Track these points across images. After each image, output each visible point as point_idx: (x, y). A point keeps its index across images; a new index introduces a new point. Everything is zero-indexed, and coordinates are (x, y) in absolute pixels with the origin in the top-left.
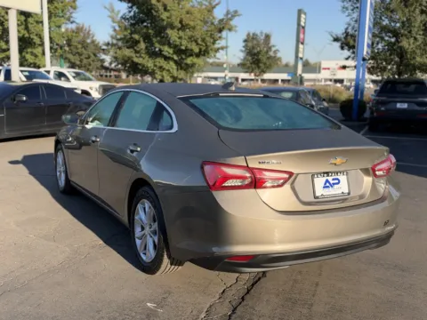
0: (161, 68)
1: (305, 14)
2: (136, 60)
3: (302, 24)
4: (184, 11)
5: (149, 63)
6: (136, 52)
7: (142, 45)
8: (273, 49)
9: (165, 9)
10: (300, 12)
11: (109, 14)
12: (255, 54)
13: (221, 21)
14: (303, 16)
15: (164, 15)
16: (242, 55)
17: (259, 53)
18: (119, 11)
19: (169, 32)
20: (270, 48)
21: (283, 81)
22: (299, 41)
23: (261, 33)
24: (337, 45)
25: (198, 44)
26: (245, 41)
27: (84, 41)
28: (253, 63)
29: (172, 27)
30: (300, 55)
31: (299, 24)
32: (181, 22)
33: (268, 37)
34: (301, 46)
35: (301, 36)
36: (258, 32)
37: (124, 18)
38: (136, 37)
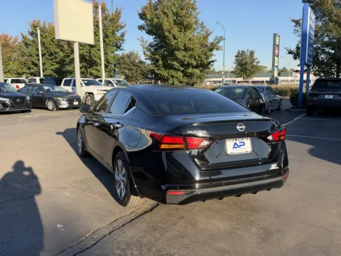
0: (172, 76)
1: (279, 37)
2: (156, 71)
3: (277, 43)
4: (187, 39)
5: (165, 73)
6: (157, 66)
7: (161, 62)
8: (256, 61)
9: (175, 38)
10: (275, 35)
11: (140, 43)
12: (243, 65)
13: (212, 44)
14: (277, 38)
15: (174, 42)
16: (235, 66)
17: (245, 64)
18: (147, 42)
19: (176, 53)
20: (254, 60)
21: (267, 82)
22: (275, 55)
23: (248, 50)
24: (292, 56)
25: (195, 60)
26: (236, 56)
27: (134, 61)
28: (242, 70)
29: (179, 50)
30: (276, 64)
31: (274, 44)
32: (185, 45)
33: (252, 53)
34: (276, 58)
35: (277, 51)
36: (245, 50)
37: (151, 45)
38: (157, 57)
